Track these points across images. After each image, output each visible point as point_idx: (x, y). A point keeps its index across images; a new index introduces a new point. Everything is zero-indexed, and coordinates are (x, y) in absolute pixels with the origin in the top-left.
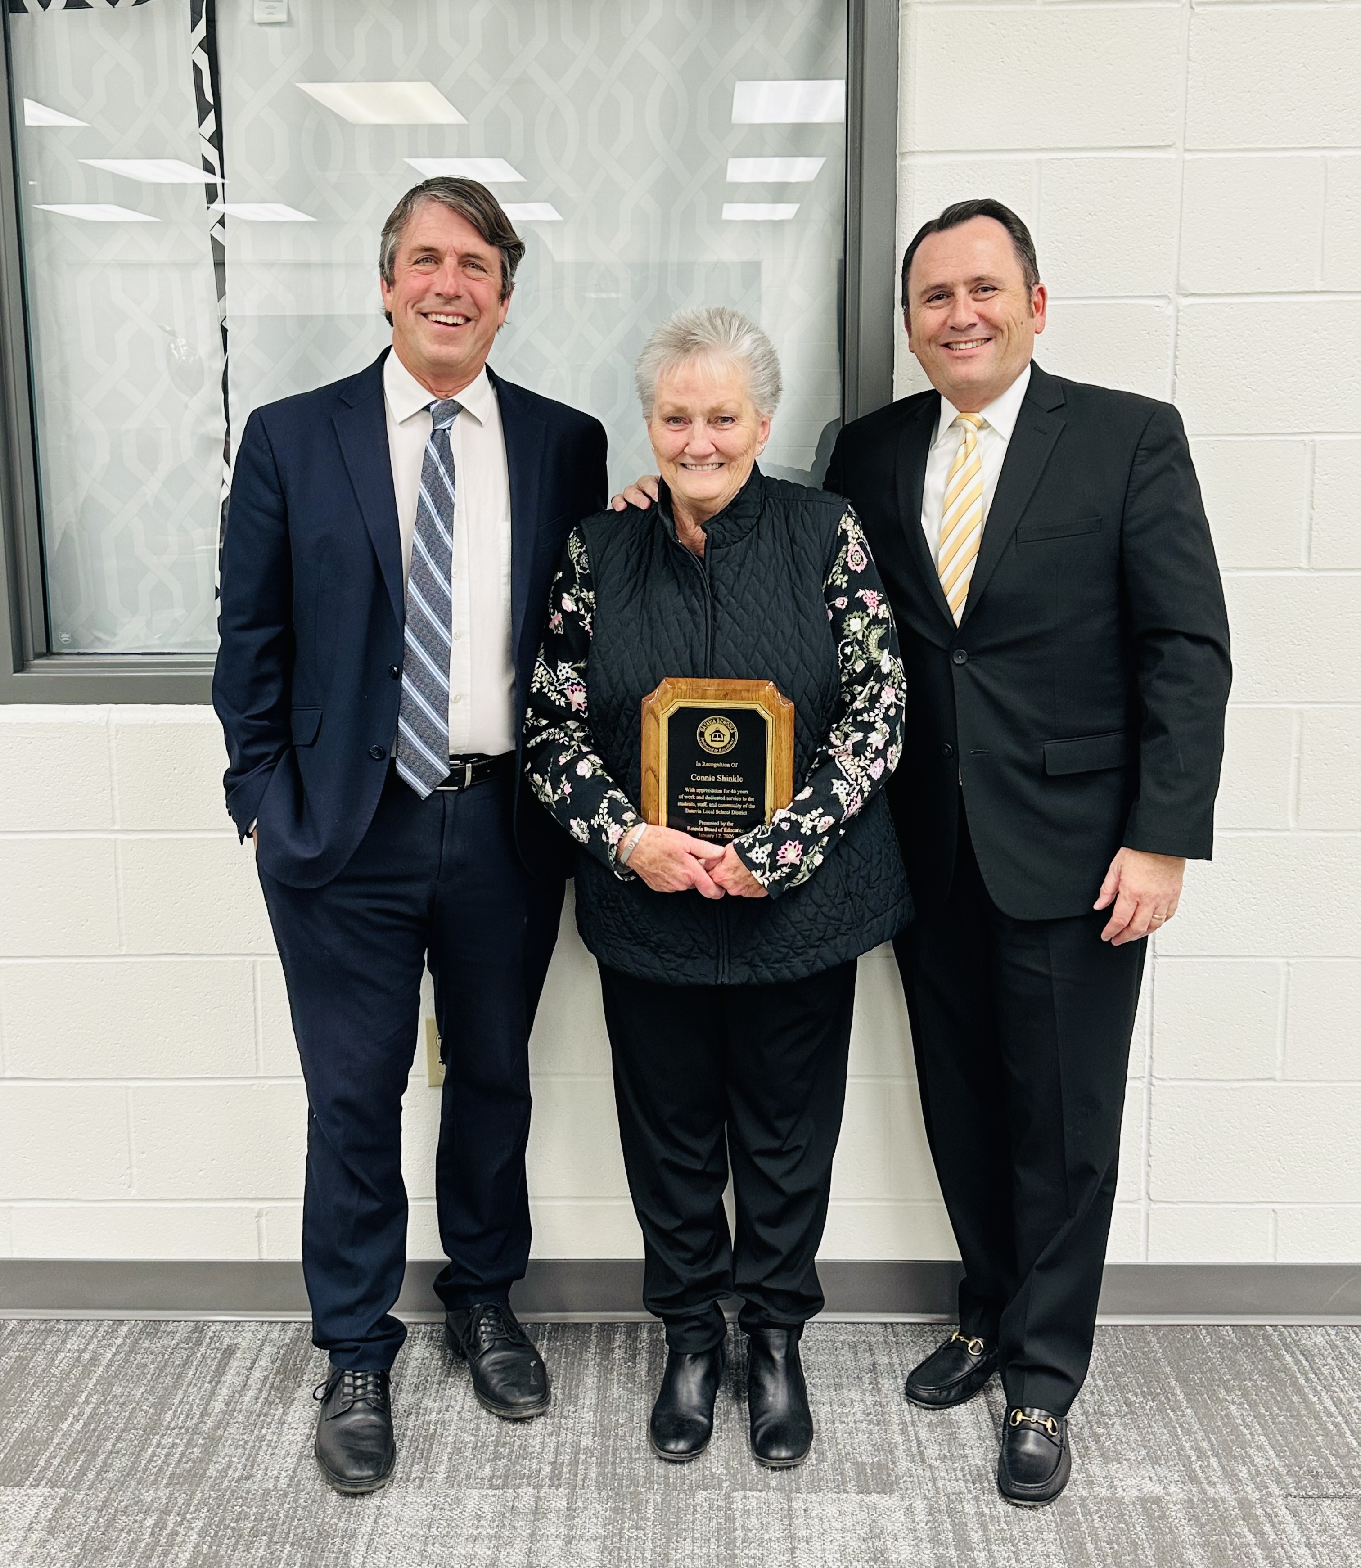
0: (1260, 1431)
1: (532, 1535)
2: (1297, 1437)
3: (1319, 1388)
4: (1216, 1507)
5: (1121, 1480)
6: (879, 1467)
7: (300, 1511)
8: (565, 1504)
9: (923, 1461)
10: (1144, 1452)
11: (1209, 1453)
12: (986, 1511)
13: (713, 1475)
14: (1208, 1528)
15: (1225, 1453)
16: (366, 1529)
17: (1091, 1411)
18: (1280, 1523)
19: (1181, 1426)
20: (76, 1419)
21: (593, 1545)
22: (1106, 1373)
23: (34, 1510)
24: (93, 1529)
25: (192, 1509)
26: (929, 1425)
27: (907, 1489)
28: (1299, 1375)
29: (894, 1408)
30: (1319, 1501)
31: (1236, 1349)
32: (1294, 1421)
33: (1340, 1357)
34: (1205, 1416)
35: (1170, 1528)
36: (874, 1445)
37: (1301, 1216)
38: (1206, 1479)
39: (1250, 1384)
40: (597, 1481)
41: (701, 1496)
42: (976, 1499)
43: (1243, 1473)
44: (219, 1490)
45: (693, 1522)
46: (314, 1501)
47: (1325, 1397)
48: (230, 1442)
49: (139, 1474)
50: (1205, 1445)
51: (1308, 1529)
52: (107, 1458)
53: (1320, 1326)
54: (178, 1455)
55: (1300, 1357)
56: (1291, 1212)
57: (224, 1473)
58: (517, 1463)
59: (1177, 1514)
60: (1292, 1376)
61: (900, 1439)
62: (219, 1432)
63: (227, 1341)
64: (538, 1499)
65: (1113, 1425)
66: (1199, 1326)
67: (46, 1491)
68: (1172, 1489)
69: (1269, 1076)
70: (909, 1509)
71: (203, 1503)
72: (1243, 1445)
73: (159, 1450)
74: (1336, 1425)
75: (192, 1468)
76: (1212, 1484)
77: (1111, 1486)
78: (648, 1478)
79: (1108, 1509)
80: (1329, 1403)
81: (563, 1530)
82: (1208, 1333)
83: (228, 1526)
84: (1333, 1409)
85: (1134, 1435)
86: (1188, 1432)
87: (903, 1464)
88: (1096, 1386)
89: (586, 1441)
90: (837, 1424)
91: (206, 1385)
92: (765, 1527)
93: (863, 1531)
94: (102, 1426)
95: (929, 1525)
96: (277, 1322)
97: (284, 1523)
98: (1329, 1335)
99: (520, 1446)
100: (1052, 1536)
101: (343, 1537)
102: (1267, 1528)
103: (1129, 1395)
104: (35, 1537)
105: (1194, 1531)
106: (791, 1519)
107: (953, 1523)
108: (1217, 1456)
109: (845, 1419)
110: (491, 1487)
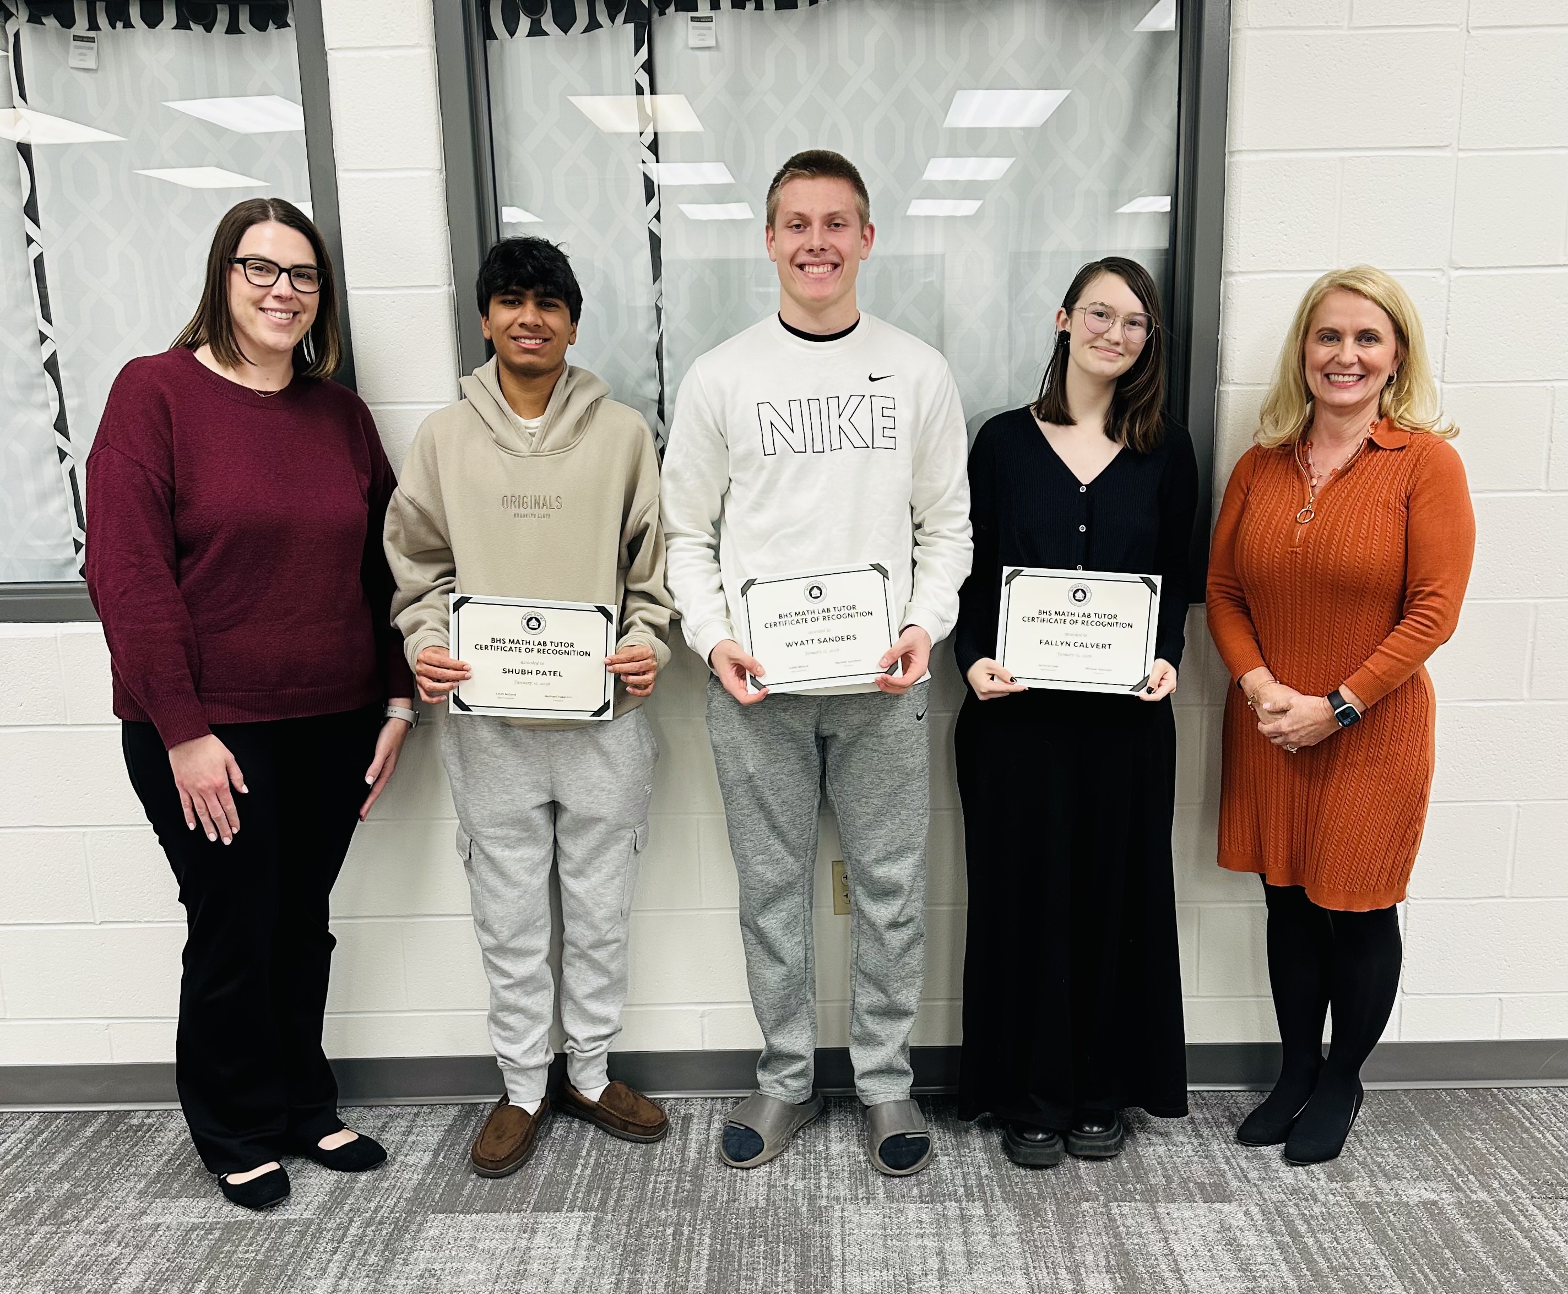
0: (1502, 1157)
1: (964, 1232)
2: (1531, 1161)
3: (1542, 1129)
4: (1481, 1206)
5: (1404, 1191)
6: (1215, 1185)
7: (782, 1221)
8: (983, 1212)
9: (1249, 1181)
10: (1417, 1173)
11: (1467, 1173)
12: (1306, 1212)
13: (1090, 1192)
14: (1477, 1219)
15: (1479, 1172)
16: (836, 1231)
17: (1369, 1147)
18: (1531, 1215)
19: (1440, 1155)
20: (585, 1166)
21: (1013, 1238)
22: (1374, 1122)
23: (577, 1227)
24: (626, 1237)
25: (699, 1222)
26: (1246, 1157)
27: (1241, 1200)
28: (1524, 1121)
29: (1216, 1147)
30: (1558, 1201)
31: (1472, 1105)
32: (1527, 1151)
33: (1553, 1108)
34: (1457, 1148)
35: (1448, 1220)
36: (1208, 1172)
37: (1521, 1003)
38: (1468, 1189)
39: (1487, 1127)
40: (1002, 1197)
41: (1085, 1205)
42: (1297, 1205)
43: (1496, 1184)
44: (715, 1209)
45: (1085, 1222)
46: (790, 1214)
47: (1548, 1135)
48: (710, 1178)
49: (649, 1201)
50: (1462, 1167)
51: (1553, 1219)
52: (619, 1191)
53: (1533, 1088)
54: (674, 1188)
55: (1522, 1108)
56: (1513, 1000)
57: (714, 1197)
58: (937, 1186)
59: (1452, 1212)
60: (1519, 1121)
61: (1227, 1168)
62: (700, 1172)
63: (683, 1112)
64: (961, 1209)
65: (1388, 1155)
66: (1439, 1089)
67: (581, 1214)
68: (1444, 1195)
69: (1500, 894)
70: (1247, 1212)
71: (705, 1218)
72: (1491, 1166)
73: (658, 1185)
74: (1560, 1152)
75: (688, 1196)
76: (1475, 1192)
77: (1397, 1195)
78: (1040, 1195)
79: (1399, 1209)
80: (1551, 1138)
81: (989, 1230)
82: (1447, 1094)
83: (731, 1233)
84: (1555, 1142)
85: (1406, 1162)
86: (1447, 1159)
87: (1234, 1184)
88: (1369, 1130)
89: (985, 1172)
90: (1175, 1158)
91: (678, 1141)
92: (1141, 1225)
93: (1216, 1226)
94: (607, 1171)
95: (1265, 1222)
96: (717, 1098)
97: (772, 1229)
98: (1542, 1094)
99: (935, 1176)
100: (1360, 1227)
101: (821, 1237)
102: (1522, 1218)
103: (1396, 1136)
104: (585, 1244)
105: (1467, 1222)
106: (1158, 1218)
107: (1283, 1220)
108: (1473, 1174)
109: (1180, 1155)
110: (922, 1202)
